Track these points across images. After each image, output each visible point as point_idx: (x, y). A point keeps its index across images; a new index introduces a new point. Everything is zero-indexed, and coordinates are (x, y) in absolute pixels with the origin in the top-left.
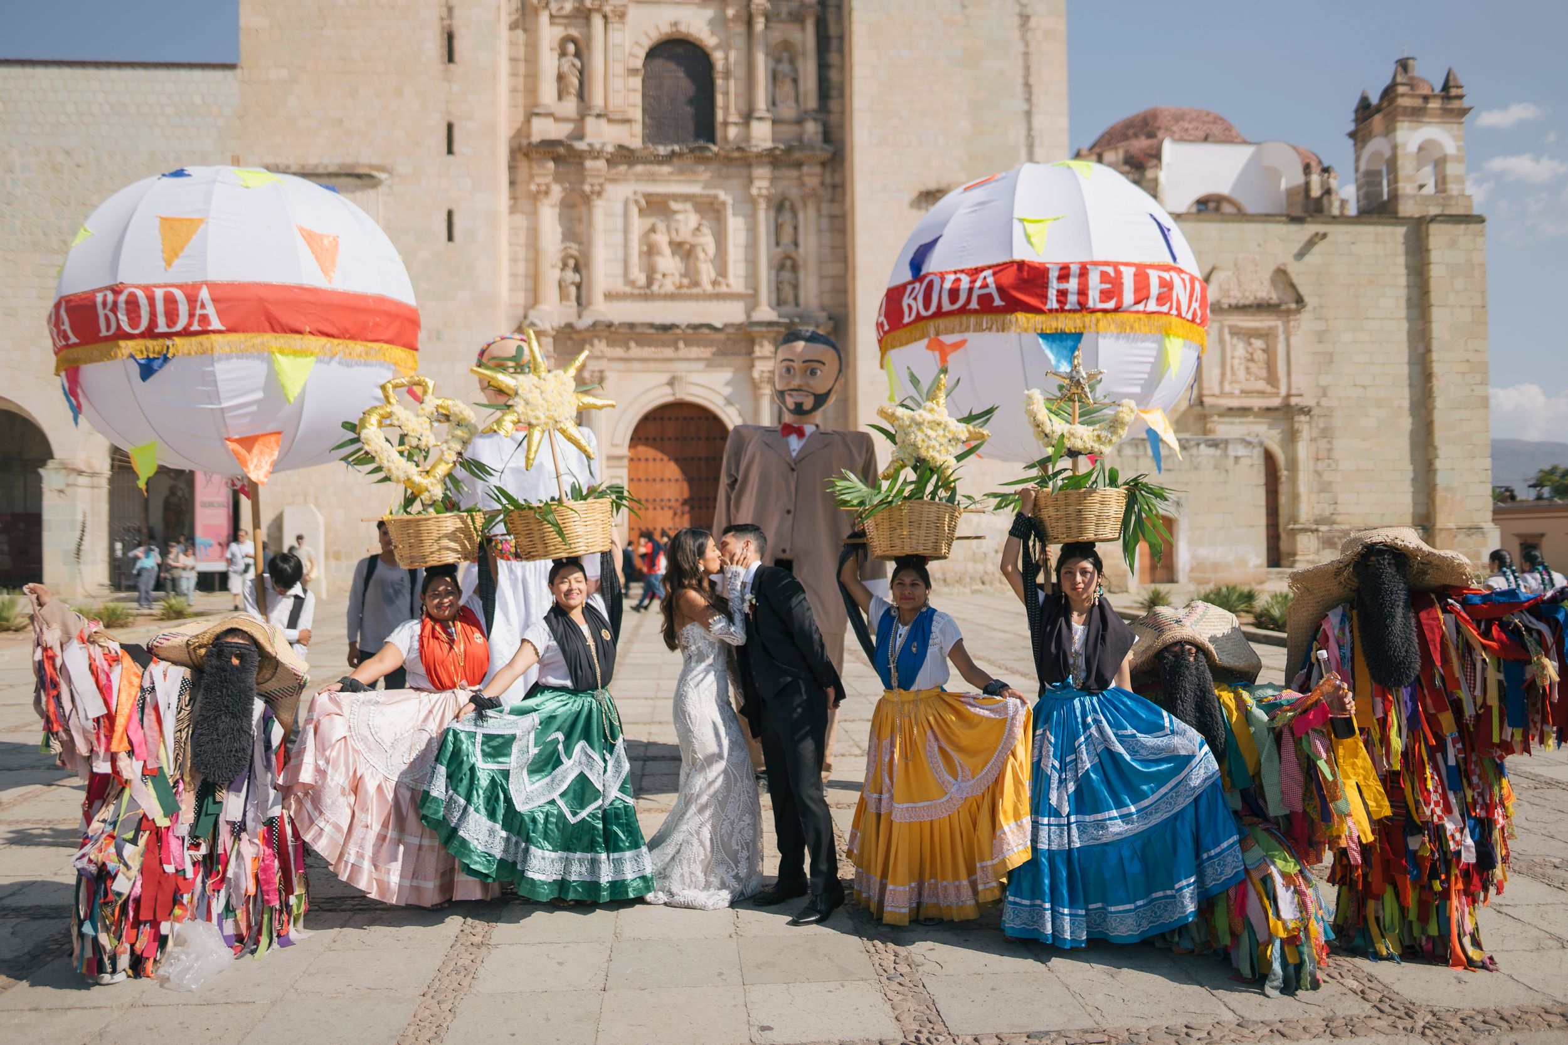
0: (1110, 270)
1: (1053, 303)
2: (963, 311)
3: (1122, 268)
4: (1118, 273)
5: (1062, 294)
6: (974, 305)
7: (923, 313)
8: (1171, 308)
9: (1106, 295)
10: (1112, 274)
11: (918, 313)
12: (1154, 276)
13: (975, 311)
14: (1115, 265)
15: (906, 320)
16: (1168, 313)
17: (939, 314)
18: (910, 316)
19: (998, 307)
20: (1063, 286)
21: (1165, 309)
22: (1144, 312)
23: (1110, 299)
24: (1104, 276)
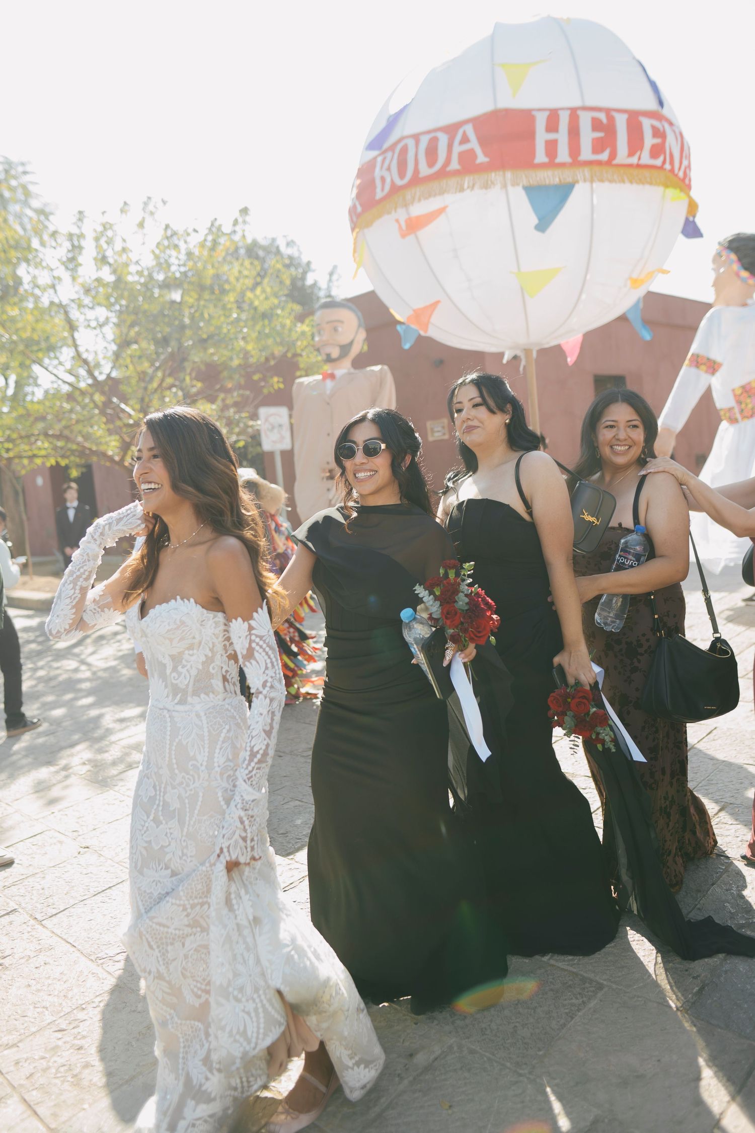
0: (602, 116)
1: (541, 156)
2: (443, 174)
3: (616, 115)
4: (611, 119)
5: (551, 147)
6: (455, 165)
7: (399, 182)
8: (664, 162)
9: (598, 146)
10: (605, 120)
11: (392, 182)
12: (647, 124)
13: (456, 173)
14: (608, 111)
15: (379, 194)
16: (661, 168)
17: (417, 180)
18: (383, 189)
19: (481, 164)
20: (551, 136)
21: (658, 162)
22: (639, 166)
23: (602, 151)
24: (596, 125)
